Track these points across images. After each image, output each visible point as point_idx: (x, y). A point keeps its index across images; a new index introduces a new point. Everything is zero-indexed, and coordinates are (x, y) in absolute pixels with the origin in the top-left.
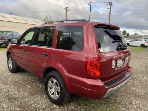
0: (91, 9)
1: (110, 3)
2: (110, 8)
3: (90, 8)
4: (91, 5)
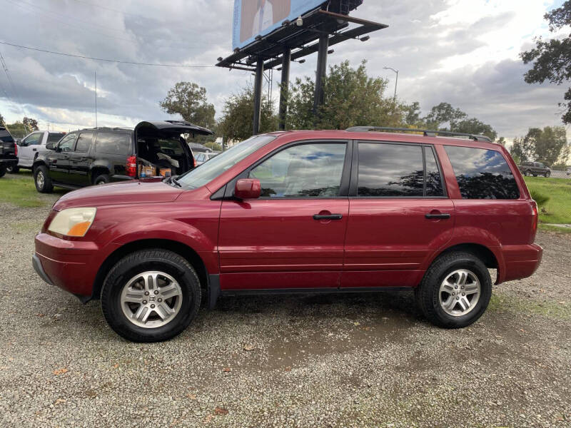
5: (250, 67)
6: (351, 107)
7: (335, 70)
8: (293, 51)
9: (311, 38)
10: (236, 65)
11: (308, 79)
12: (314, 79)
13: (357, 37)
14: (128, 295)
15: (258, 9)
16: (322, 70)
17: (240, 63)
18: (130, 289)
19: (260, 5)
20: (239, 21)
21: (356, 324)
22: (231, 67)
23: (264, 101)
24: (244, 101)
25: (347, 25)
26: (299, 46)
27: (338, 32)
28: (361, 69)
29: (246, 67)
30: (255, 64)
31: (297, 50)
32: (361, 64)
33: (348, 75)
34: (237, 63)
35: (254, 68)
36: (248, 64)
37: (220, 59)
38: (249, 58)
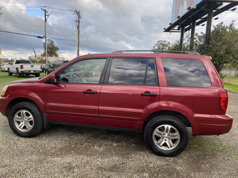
0: (47, 17)
1: (77, 12)
2: (78, 20)
3: (45, 15)
4: (47, 11)
5: (179, 31)
6: (222, 44)
7: (216, 27)
8: (197, 21)
9: (206, 13)
10: (172, 31)
11: (202, 33)
12: (205, 33)
13: (229, 9)
14: (16, 118)
15: (181, 4)
16: (209, 28)
17: (174, 29)
18: (17, 116)
19: (182, 2)
20: (174, 11)
21: (115, 145)
22: (171, 32)
23: (185, 45)
24: (177, 45)
25: (222, 4)
26: (200, 18)
27: (218, 8)
28: (231, 25)
29: (177, 31)
30: (181, 29)
31: (199, 20)
32: (232, 23)
33: (224, 29)
34: (173, 30)
35: (180, 31)
36: (178, 29)
37: (165, 29)
38: (179, 27)
